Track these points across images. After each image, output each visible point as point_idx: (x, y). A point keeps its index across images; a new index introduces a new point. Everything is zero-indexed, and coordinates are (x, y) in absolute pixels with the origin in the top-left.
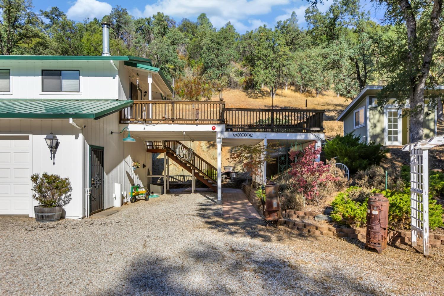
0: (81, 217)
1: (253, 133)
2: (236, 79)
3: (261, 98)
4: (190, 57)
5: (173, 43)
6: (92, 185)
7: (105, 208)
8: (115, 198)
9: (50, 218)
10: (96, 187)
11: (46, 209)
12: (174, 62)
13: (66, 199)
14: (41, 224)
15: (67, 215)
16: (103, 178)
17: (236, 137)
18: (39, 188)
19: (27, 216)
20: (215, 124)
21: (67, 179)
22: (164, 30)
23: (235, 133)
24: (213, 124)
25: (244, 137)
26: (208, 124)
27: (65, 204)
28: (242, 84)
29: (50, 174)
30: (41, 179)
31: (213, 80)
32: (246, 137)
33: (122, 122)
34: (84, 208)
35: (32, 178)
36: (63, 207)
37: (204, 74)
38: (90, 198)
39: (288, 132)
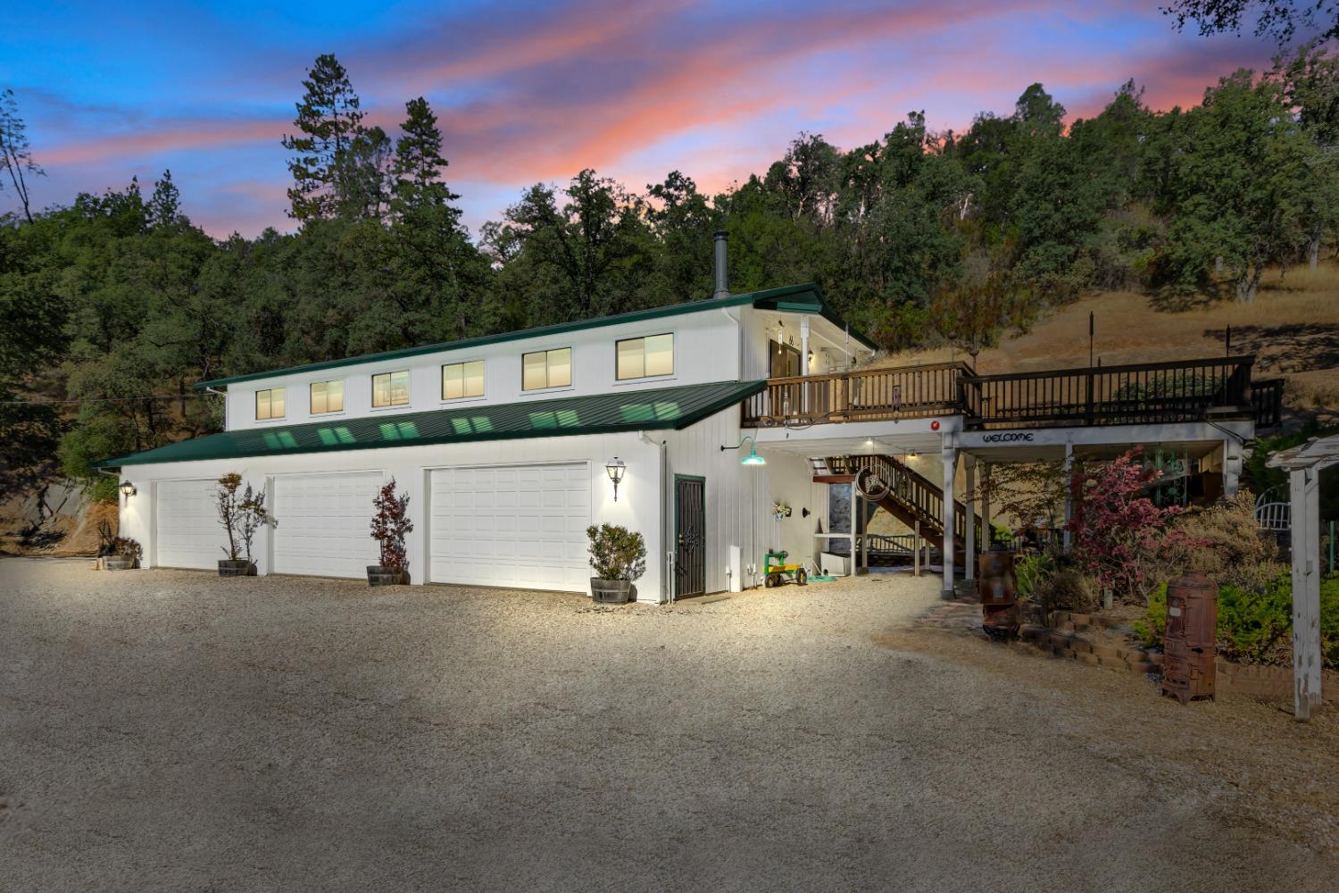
0: (659, 600)
1: (1033, 432)
2: (1121, 260)
3: (1201, 306)
4: (988, 220)
5: (931, 197)
6: (679, 545)
7: (707, 592)
8: (730, 575)
9: (610, 598)
10: (687, 550)
11: (606, 583)
12: (932, 246)
13: (637, 569)
14: (599, 606)
15: (639, 596)
16: (704, 535)
17: (991, 444)
18: (598, 549)
19: (584, 595)
20: (939, 416)
21: (637, 534)
22: (910, 166)
23: (988, 434)
24: (934, 416)
25: (1012, 443)
26: (921, 417)
27: (636, 578)
28: (1142, 273)
29: (613, 526)
30: (602, 534)
31: (1046, 276)
32: (1016, 443)
33: (748, 424)
34: (665, 587)
35: (589, 531)
36: (633, 583)
37: (1018, 264)
38: (676, 570)
39: (1135, 424)
